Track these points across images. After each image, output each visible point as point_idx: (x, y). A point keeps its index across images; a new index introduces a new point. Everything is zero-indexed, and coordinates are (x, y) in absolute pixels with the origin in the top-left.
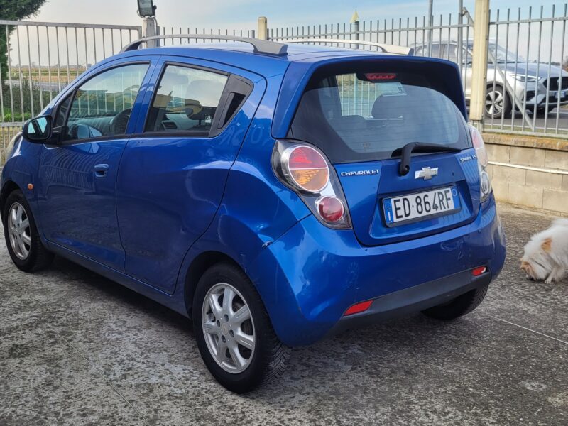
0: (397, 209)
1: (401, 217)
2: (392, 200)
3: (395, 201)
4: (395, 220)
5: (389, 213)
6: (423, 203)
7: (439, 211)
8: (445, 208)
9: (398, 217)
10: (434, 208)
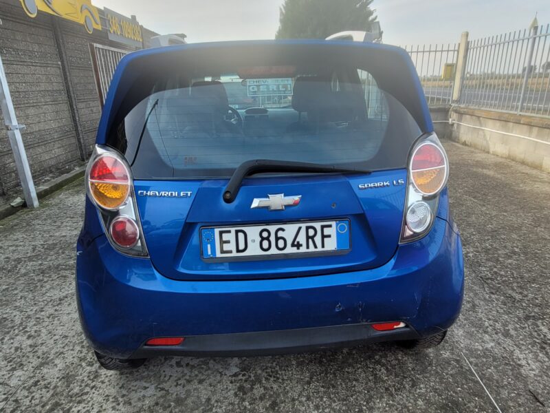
0: (222, 242)
1: (231, 252)
2: (217, 231)
3: (221, 233)
4: (218, 255)
5: (209, 246)
6: (273, 239)
7: (303, 249)
8: (316, 247)
9: (222, 252)
10: (293, 245)
